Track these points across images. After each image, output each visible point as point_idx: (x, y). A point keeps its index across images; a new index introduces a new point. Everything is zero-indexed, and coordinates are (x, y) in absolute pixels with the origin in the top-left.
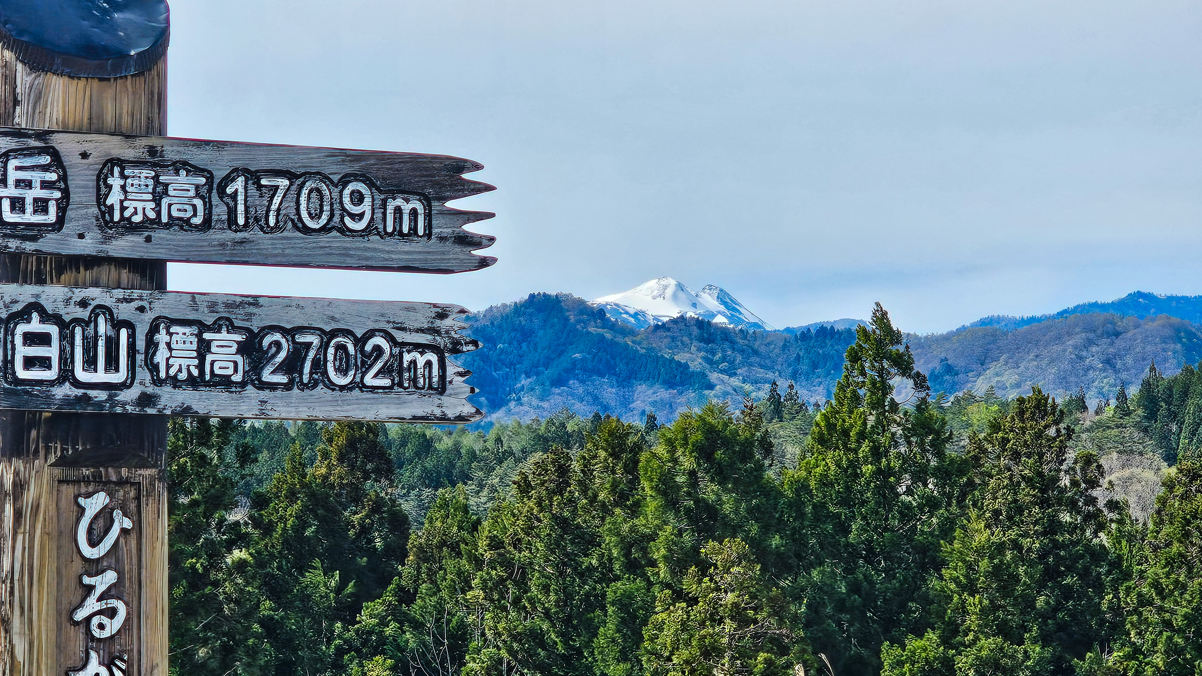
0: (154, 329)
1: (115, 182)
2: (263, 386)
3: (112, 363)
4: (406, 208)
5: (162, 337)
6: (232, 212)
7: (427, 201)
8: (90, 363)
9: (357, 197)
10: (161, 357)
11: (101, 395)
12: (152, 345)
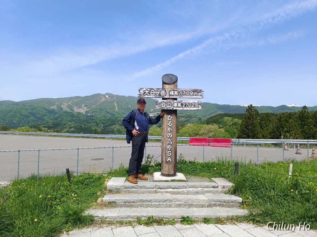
0: (173, 103)
1: (170, 92)
2: (183, 107)
3: (170, 106)
4: (196, 93)
5: (174, 104)
6: (180, 94)
7: (198, 93)
8: (168, 106)
9: (191, 93)
10: (174, 105)
11: (169, 108)
12: (173, 104)
